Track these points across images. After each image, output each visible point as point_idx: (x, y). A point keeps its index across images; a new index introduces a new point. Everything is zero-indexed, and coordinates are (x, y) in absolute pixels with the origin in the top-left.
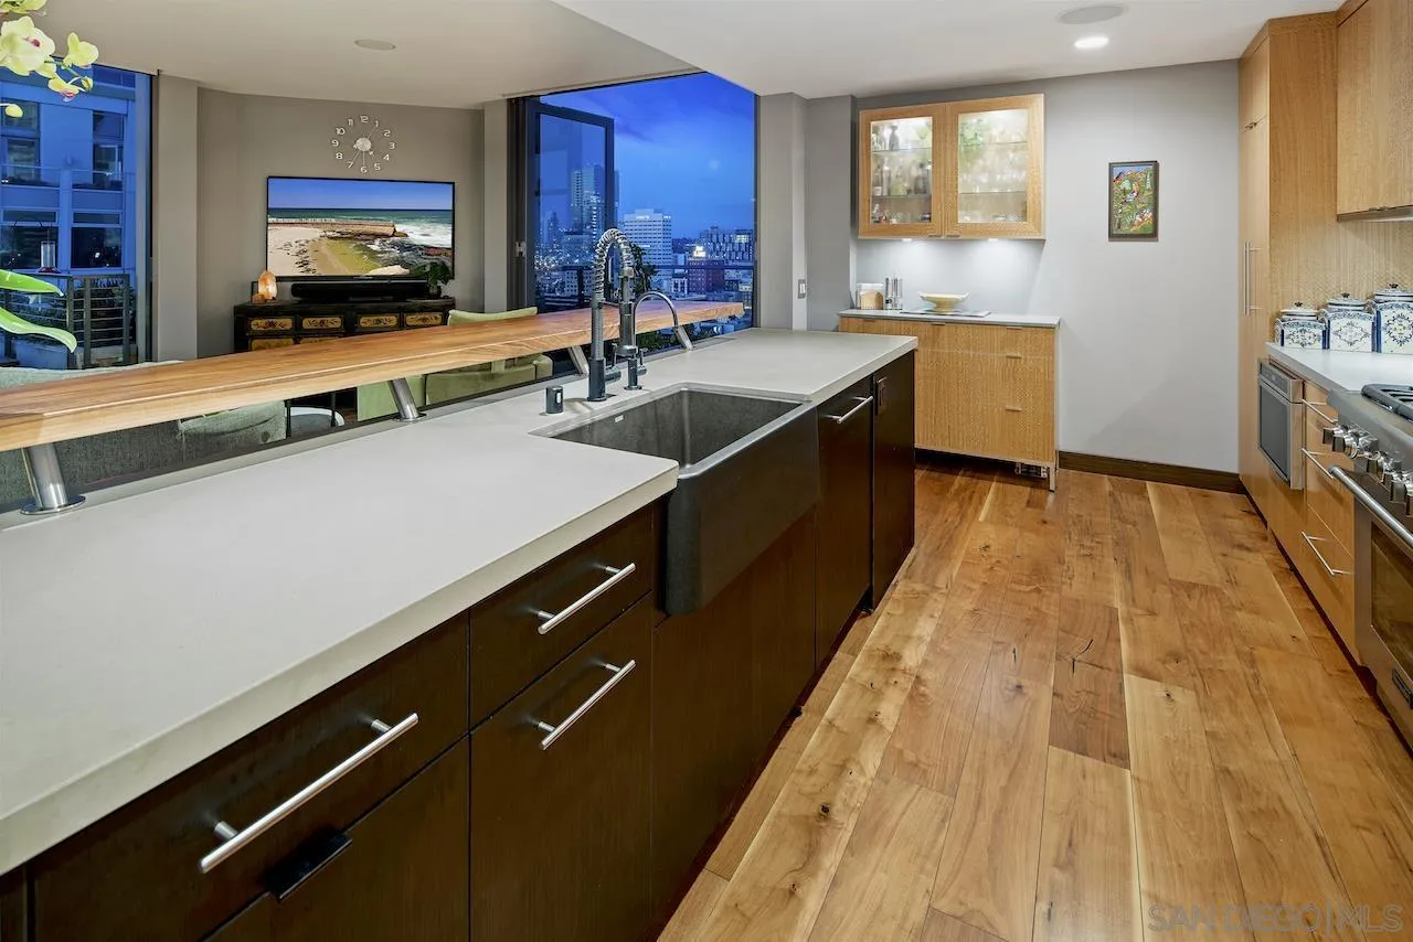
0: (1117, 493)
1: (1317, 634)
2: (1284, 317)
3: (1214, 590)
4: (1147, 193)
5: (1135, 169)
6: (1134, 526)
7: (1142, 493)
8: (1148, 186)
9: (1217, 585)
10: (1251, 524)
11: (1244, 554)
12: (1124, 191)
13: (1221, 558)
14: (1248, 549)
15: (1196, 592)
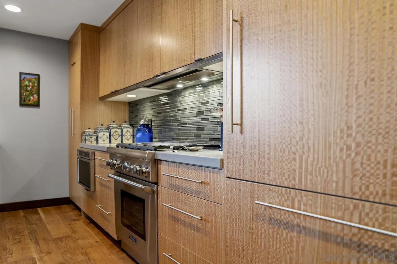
0: (26, 215)
1: (102, 238)
2: (85, 133)
3: (69, 236)
4: (35, 88)
5: (31, 76)
6: (36, 225)
7: (37, 213)
8: (36, 85)
9: (70, 235)
10: (76, 212)
11: (76, 222)
12: (26, 86)
13: (69, 225)
14: (77, 220)
15: (64, 239)
